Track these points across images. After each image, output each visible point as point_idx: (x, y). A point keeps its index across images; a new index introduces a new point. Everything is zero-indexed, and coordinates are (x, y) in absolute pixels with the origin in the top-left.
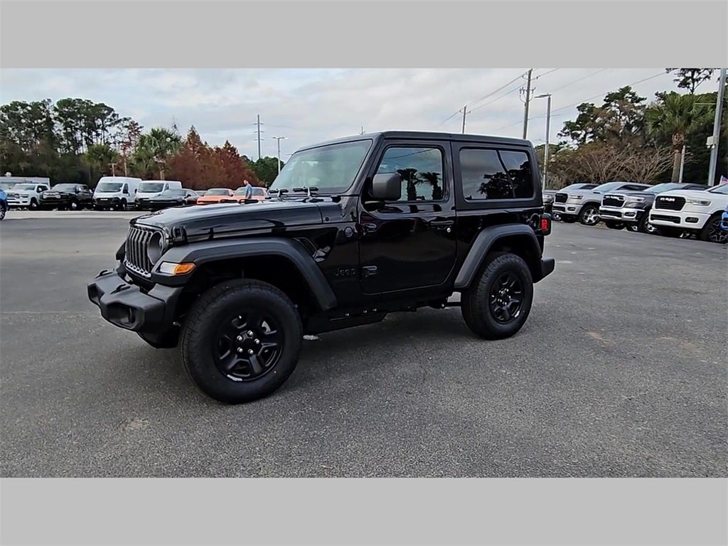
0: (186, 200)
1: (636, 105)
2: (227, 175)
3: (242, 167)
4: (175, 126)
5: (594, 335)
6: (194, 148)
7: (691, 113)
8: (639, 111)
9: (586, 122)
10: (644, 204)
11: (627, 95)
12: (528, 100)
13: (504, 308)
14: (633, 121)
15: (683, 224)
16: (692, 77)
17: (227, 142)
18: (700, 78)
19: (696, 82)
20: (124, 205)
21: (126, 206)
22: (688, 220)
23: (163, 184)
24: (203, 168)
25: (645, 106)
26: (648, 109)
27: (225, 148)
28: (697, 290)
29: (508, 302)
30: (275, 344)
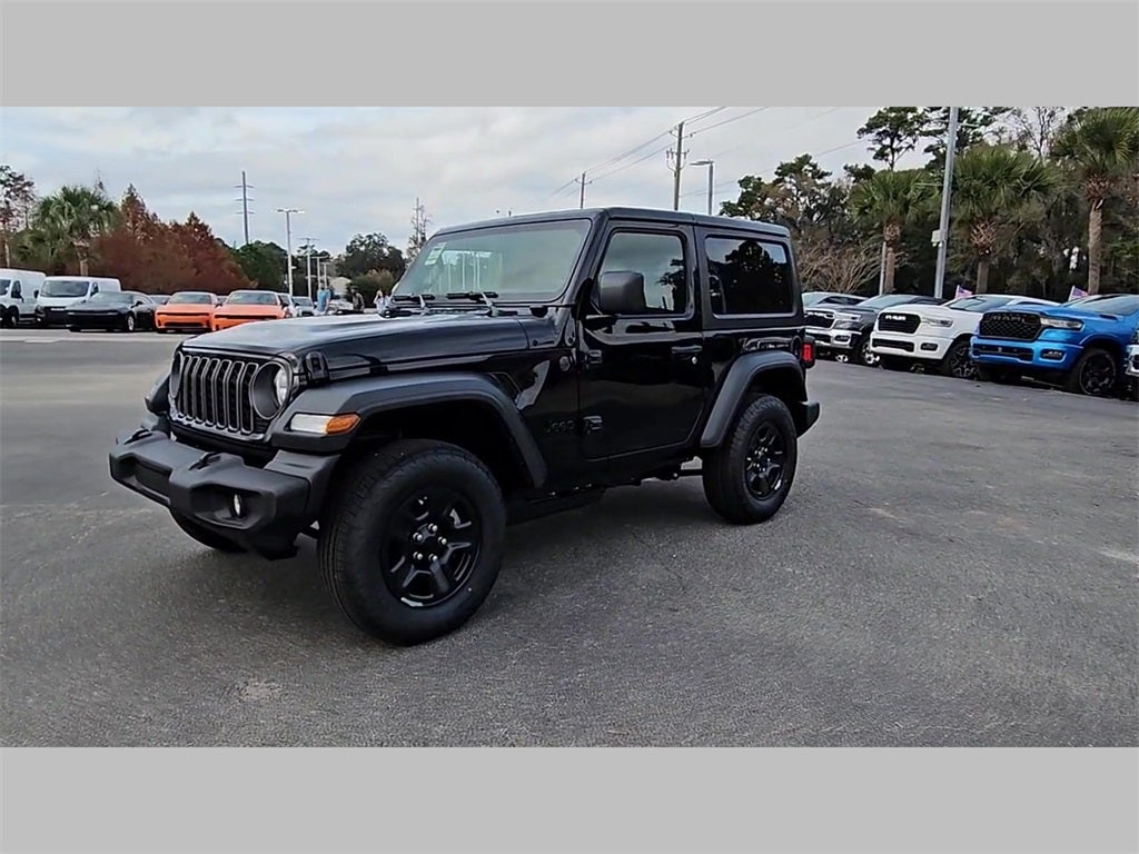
0: (133, 310)
1: (819, 182)
2: (195, 270)
3: (220, 256)
4: (101, 185)
5: (880, 511)
6: (134, 223)
7: (908, 196)
8: (822, 191)
9: (752, 204)
10: (861, 325)
11: (806, 167)
12: (678, 169)
13: (761, 476)
14: (814, 205)
15: (918, 353)
16: (891, 146)
17: (192, 215)
18: (901, 148)
19: (896, 154)
20: (13, 319)
21: (17, 320)
22: (925, 347)
23: (88, 283)
24: (152, 258)
25: (830, 184)
26: (834, 188)
27: (189, 224)
28: (977, 445)
29: (766, 467)
30: (468, 544)
